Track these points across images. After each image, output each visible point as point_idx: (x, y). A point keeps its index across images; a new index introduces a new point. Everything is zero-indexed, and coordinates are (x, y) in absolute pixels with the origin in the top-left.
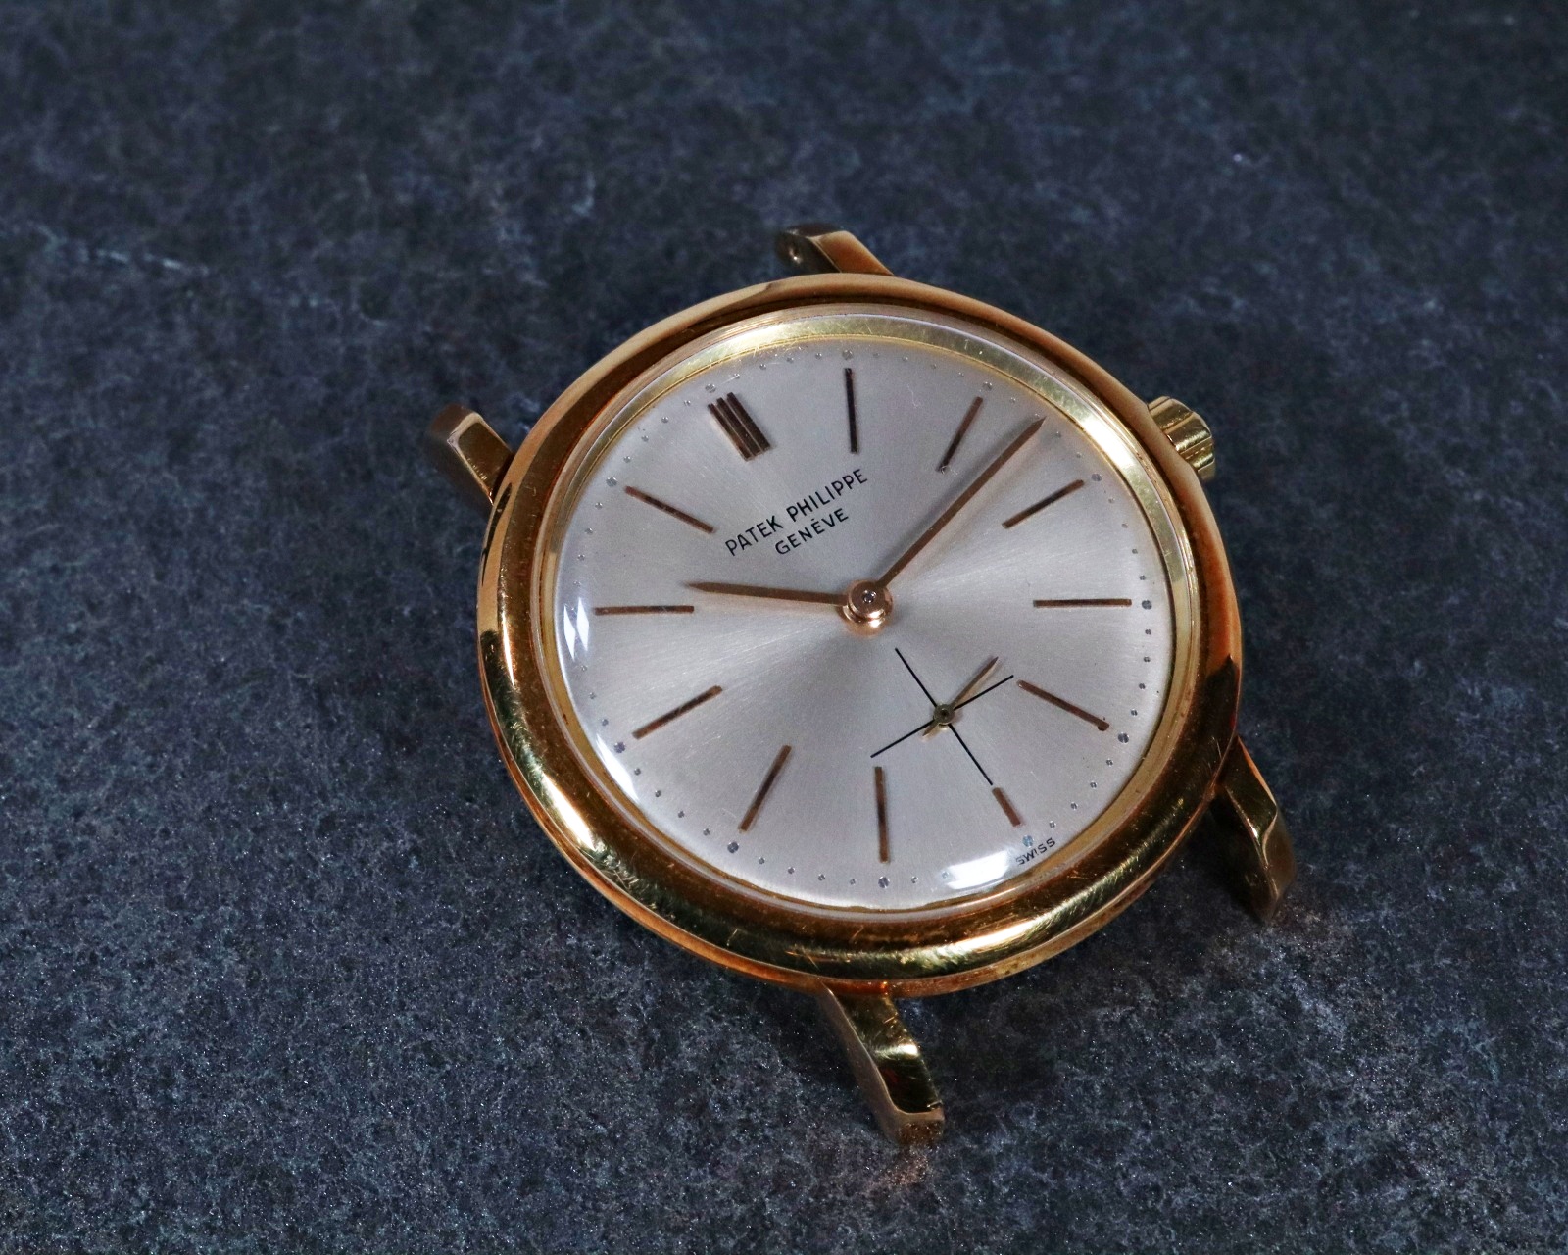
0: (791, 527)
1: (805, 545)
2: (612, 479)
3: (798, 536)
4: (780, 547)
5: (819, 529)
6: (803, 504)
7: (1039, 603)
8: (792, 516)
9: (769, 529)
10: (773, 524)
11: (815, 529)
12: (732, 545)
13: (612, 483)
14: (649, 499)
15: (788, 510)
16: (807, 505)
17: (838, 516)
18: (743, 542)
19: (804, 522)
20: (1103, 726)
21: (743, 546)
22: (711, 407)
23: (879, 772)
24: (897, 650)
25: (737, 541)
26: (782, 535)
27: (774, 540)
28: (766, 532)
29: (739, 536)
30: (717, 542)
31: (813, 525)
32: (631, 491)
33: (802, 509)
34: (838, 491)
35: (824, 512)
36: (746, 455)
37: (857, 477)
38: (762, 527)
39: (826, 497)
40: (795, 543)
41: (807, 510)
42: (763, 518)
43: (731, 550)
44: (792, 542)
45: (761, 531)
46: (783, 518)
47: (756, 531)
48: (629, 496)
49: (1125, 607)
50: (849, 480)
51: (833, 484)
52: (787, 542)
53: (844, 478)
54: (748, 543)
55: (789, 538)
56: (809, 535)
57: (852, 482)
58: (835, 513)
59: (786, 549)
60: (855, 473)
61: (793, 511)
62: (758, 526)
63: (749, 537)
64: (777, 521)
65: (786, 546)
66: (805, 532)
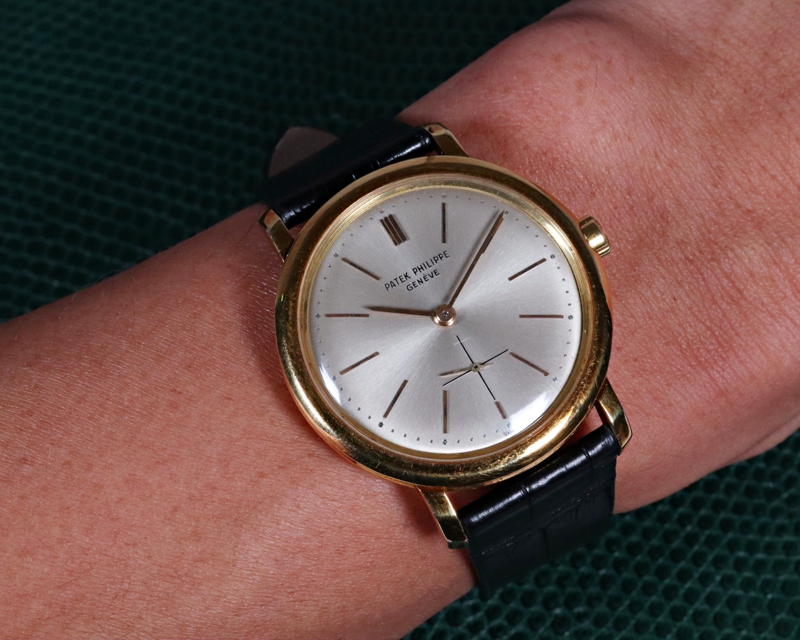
0: (415, 278)
1: (420, 286)
2: (336, 254)
3: (417, 282)
4: (409, 287)
5: (426, 279)
6: (420, 267)
7: (522, 316)
8: (415, 273)
9: (404, 279)
10: (406, 276)
11: (425, 279)
12: (387, 286)
13: (336, 255)
14: (352, 264)
15: (413, 270)
16: (422, 268)
17: (435, 273)
18: (393, 285)
19: (420, 275)
20: (546, 374)
21: (392, 286)
22: (381, 221)
23: (445, 393)
24: (457, 336)
25: (390, 284)
26: (409, 281)
27: (406, 284)
28: (403, 280)
29: (391, 282)
30: (381, 284)
31: (424, 277)
32: (344, 260)
33: (419, 269)
34: (436, 261)
35: (428, 271)
36: (396, 244)
37: (445, 255)
38: (401, 278)
39: (430, 264)
40: (415, 286)
41: (421, 270)
42: (402, 274)
43: (387, 288)
44: (414, 285)
45: (401, 279)
46: (411, 274)
47: (399, 280)
48: (343, 262)
49: (560, 319)
50: (441, 256)
51: (434, 258)
52: (412, 285)
53: (439, 255)
54: (395, 285)
55: (413, 283)
56: (422, 282)
57: (442, 257)
58: (434, 271)
59: (411, 288)
60: (444, 253)
61: (415, 270)
62: (399, 277)
63: (395, 282)
64: (408, 275)
65: (411, 287)
66: (420, 280)
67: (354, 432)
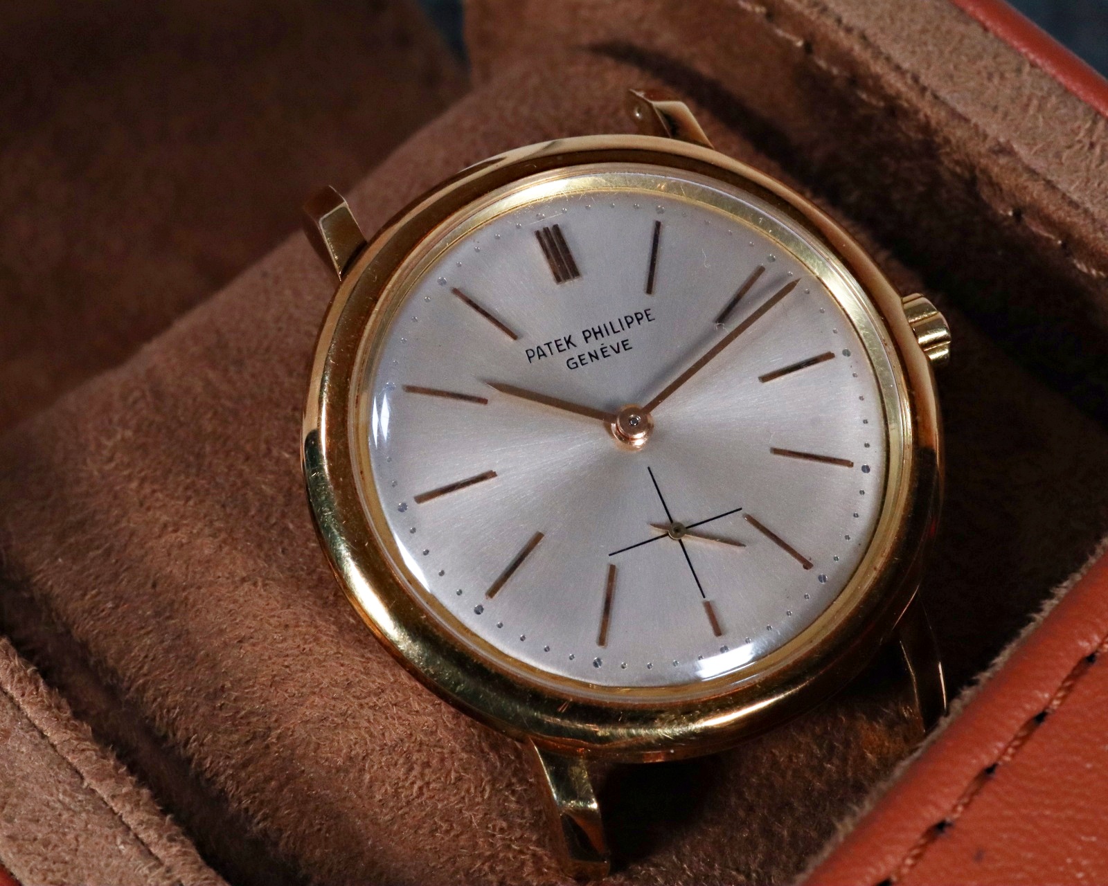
0: (583, 348)
1: (592, 365)
2: (442, 279)
3: (587, 356)
4: (570, 363)
5: (606, 354)
6: (597, 330)
7: (776, 451)
8: (586, 338)
9: (565, 346)
10: (568, 342)
11: (603, 352)
12: (531, 353)
13: (443, 282)
14: (470, 302)
15: (583, 332)
16: (600, 332)
17: (624, 346)
18: (541, 353)
19: (595, 345)
20: (808, 565)
21: (539, 356)
22: (538, 234)
23: (613, 569)
24: (649, 468)
25: (535, 350)
26: (574, 353)
27: (566, 355)
28: (561, 348)
29: (538, 347)
30: (520, 348)
31: (601, 349)
32: (456, 292)
33: (595, 333)
34: (628, 324)
35: (613, 340)
36: (558, 280)
37: (647, 315)
38: (559, 343)
39: (617, 327)
40: (584, 362)
41: (599, 335)
42: (562, 335)
43: (529, 358)
44: (581, 360)
45: (558, 346)
46: (578, 339)
47: (553, 346)
48: (454, 297)
49: (847, 468)
50: (639, 316)
51: (626, 318)
52: (577, 360)
53: (636, 314)
54: (544, 354)
55: (579, 357)
56: (597, 358)
57: (642, 318)
58: (623, 342)
59: (575, 365)
60: (645, 312)
61: (587, 334)
62: (556, 341)
63: (546, 349)
64: (572, 340)
65: (576, 363)
66: (593, 354)
67: (427, 614)
